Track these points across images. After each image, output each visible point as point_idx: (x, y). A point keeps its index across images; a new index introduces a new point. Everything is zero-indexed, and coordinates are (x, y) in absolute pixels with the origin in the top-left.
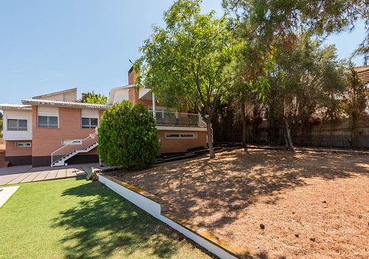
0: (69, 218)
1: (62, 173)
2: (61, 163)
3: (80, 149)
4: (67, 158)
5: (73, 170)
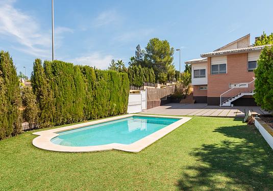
0: (206, 152)
1: (225, 112)
2: (228, 104)
3: (245, 92)
4: (233, 100)
5: (236, 111)
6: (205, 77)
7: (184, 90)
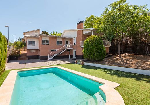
6: (35, 45)
7: (16, 52)
